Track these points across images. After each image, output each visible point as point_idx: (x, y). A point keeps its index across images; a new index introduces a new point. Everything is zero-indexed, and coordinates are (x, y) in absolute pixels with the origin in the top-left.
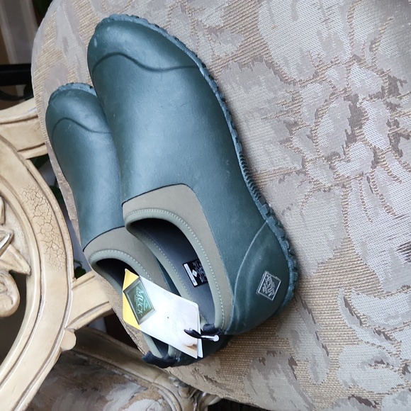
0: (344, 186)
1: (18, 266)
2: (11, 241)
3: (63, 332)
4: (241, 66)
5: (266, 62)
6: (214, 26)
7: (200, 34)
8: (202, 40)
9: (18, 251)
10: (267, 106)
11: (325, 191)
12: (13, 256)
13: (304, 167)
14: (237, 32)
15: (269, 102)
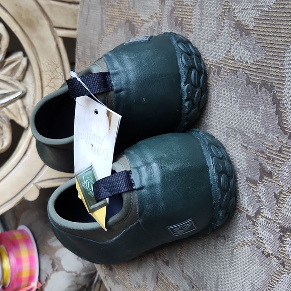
0: (283, 264)
1: (20, 119)
2: (22, 97)
3: (32, 185)
4: (248, 82)
5: (274, 95)
6: (243, 23)
7: (227, 22)
8: (226, 30)
9: (24, 107)
10: (253, 137)
11: (263, 252)
12: (19, 110)
13: (256, 217)
14: (262, 45)
15: (256, 135)
